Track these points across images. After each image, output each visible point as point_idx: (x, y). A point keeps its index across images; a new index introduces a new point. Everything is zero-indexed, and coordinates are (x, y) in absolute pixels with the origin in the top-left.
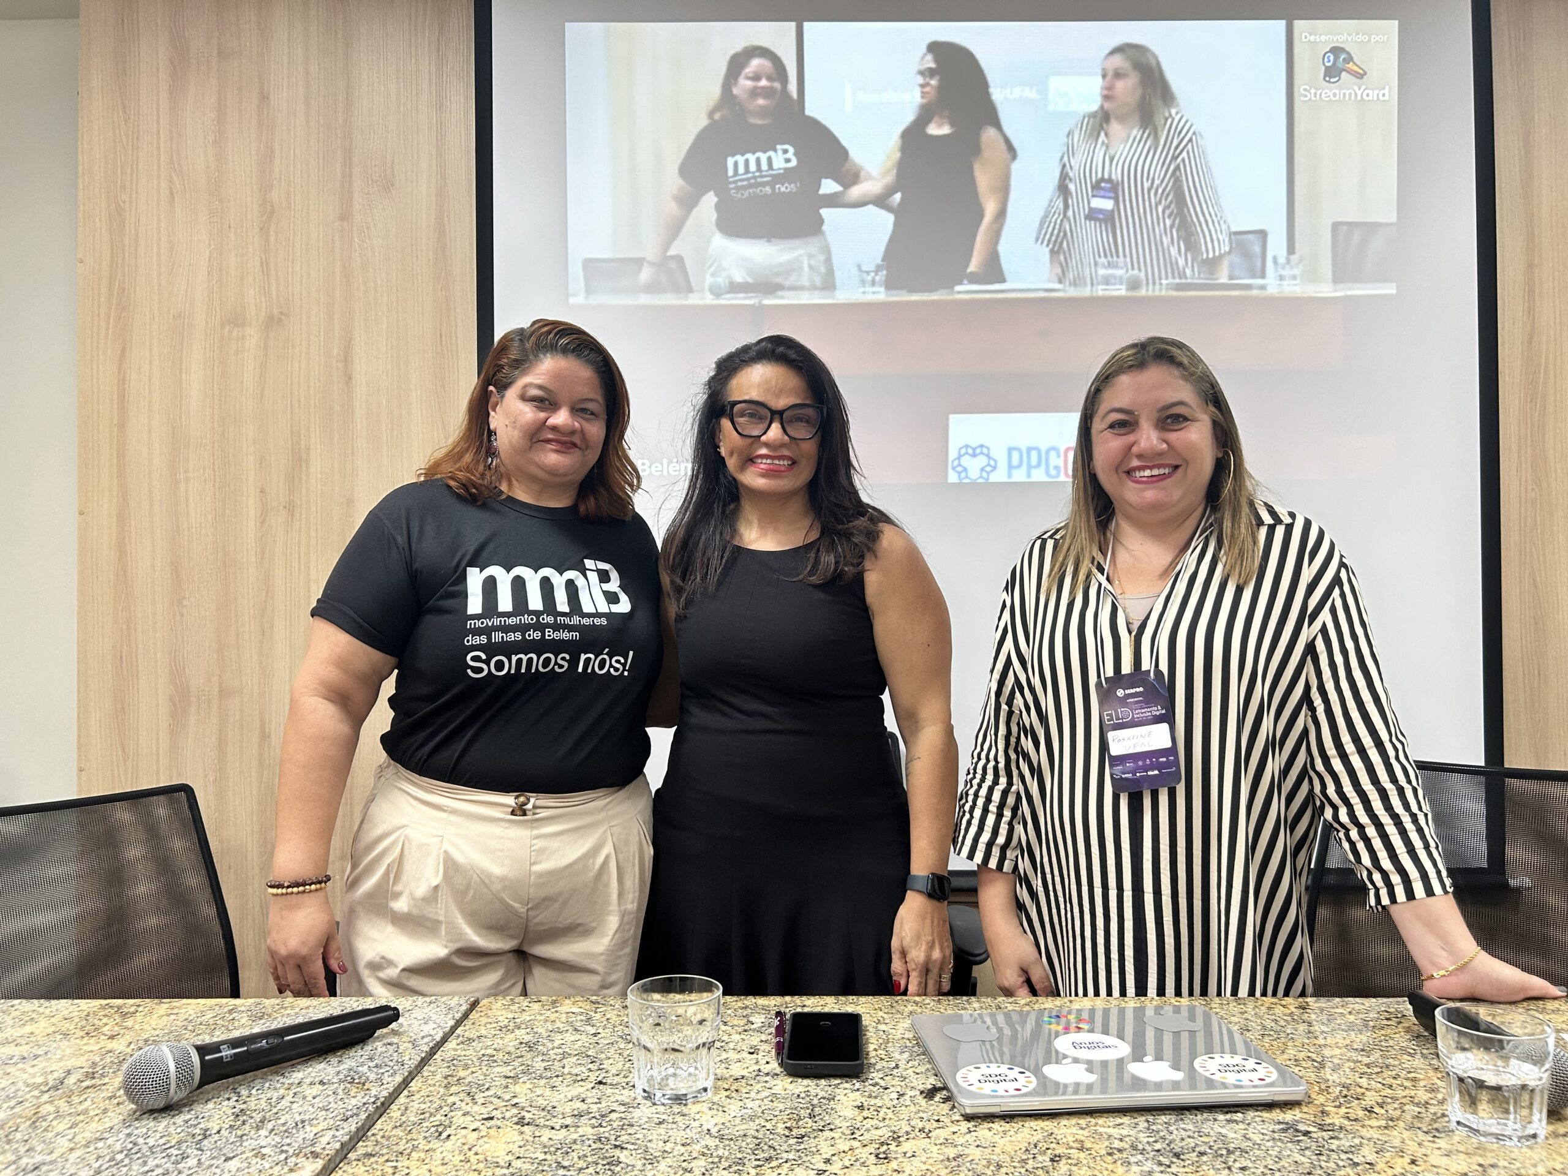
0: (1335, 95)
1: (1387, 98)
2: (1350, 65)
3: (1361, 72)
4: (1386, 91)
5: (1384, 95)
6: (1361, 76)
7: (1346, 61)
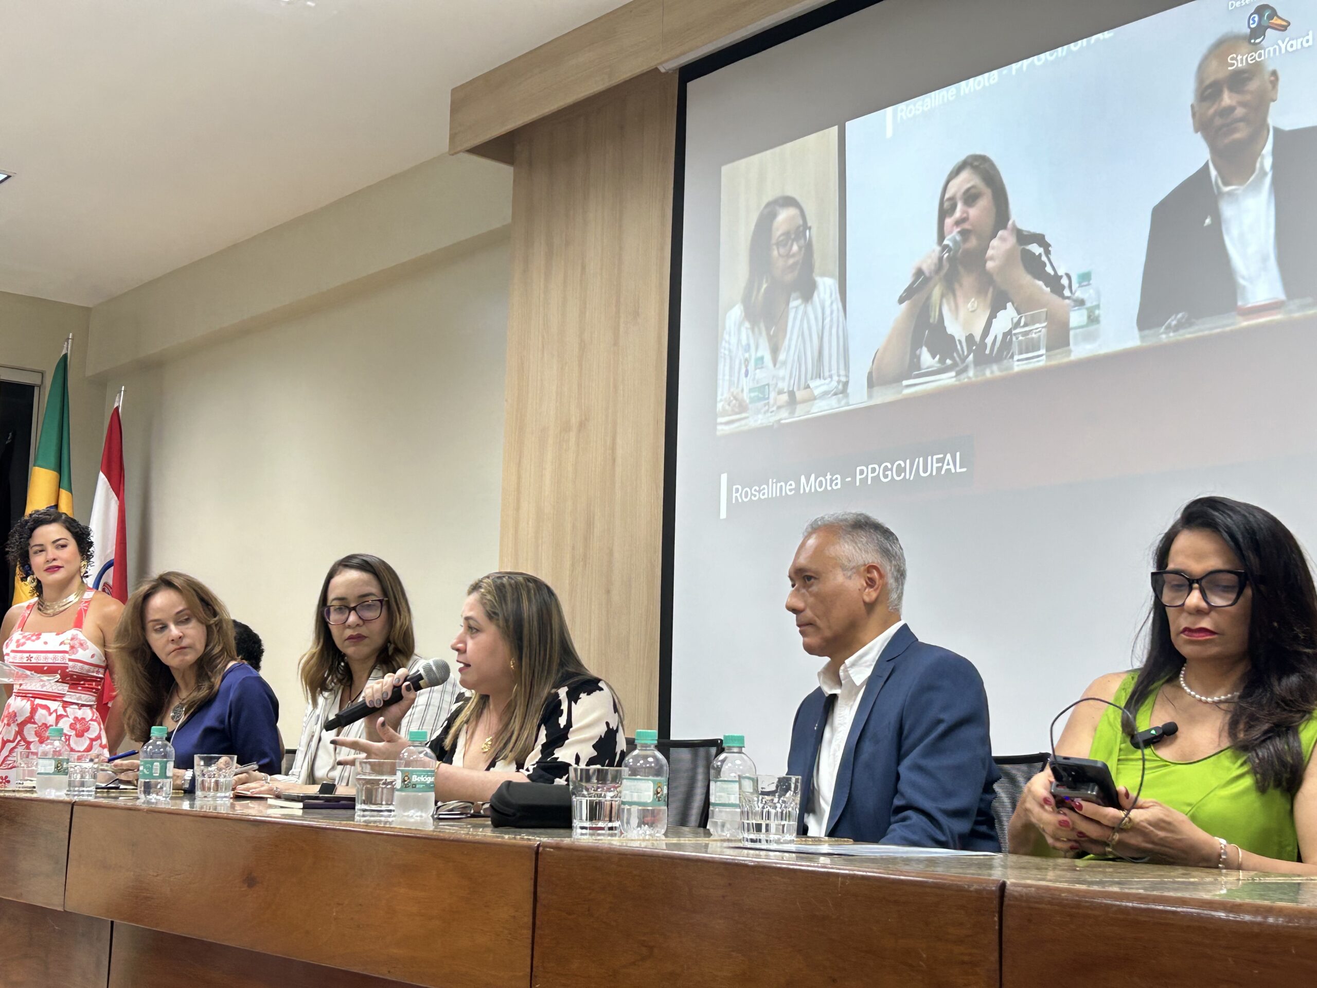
1: (1310, 43)
2: (1275, 21)
3: (1284, 23)
5: (1308, 41)
6: (1283, 28)
7: (1270, 17)
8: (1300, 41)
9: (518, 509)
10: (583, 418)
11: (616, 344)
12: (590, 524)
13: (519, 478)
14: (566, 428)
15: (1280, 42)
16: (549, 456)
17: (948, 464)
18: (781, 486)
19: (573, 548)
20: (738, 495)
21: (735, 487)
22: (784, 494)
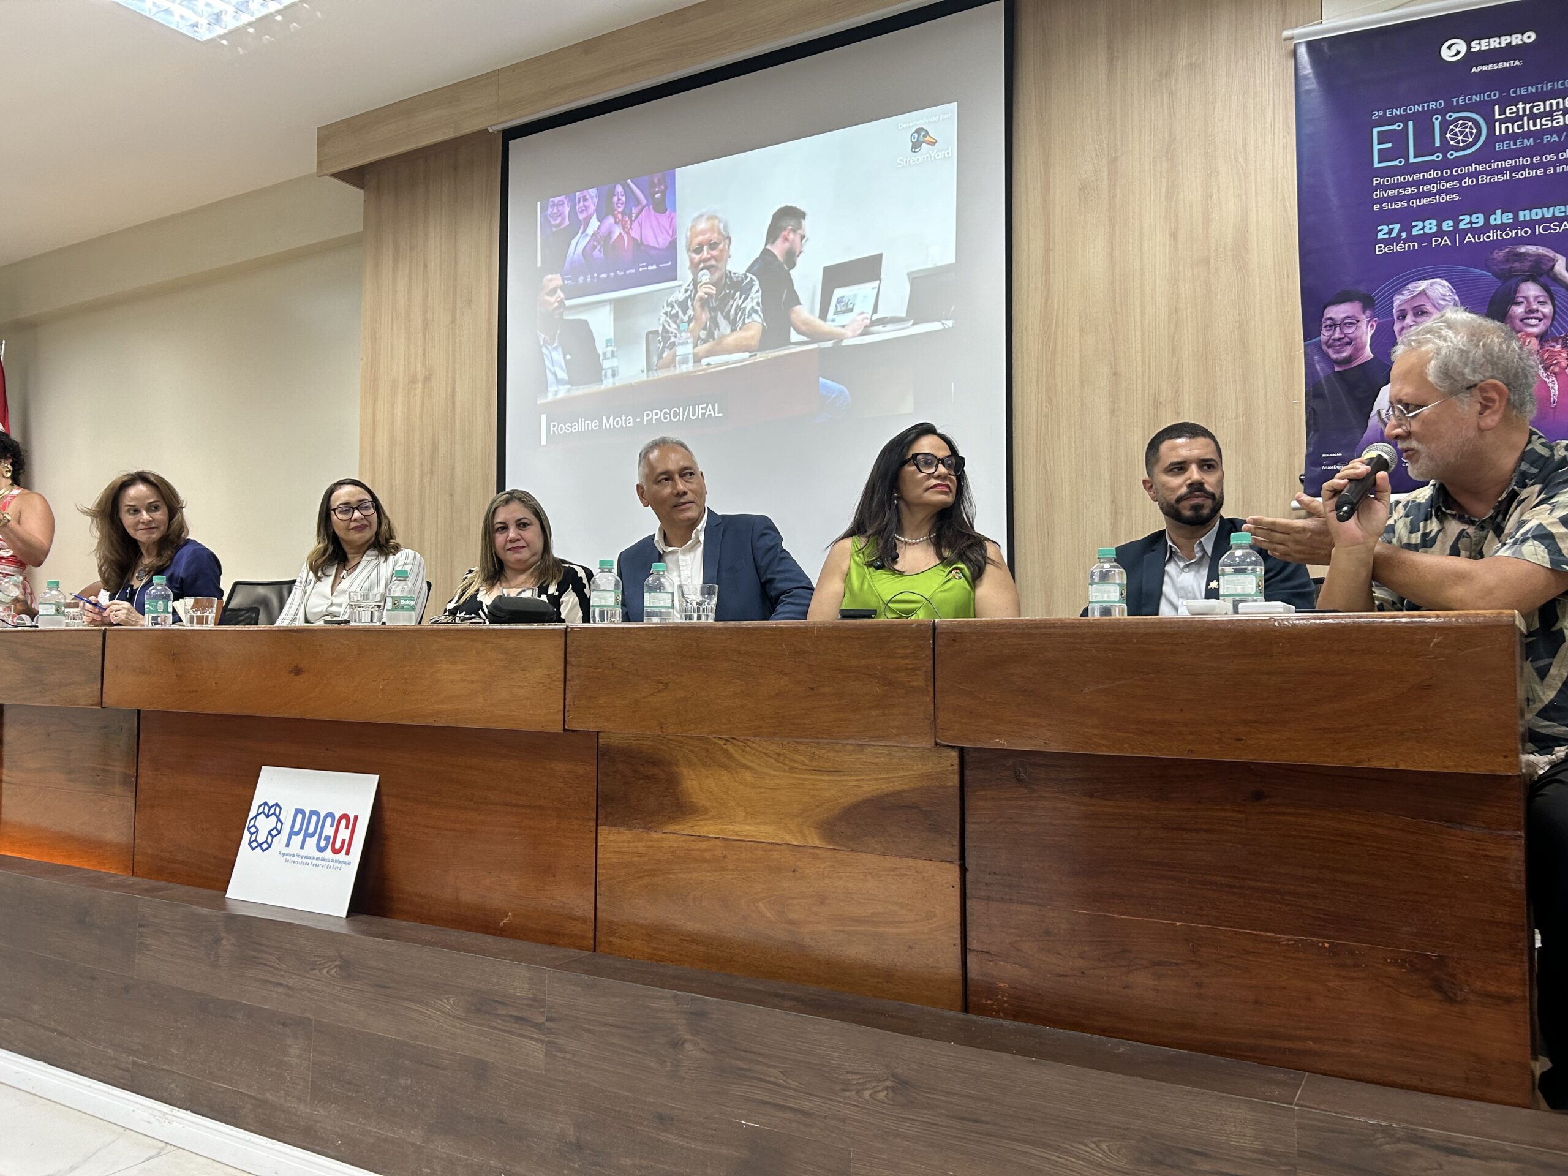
0: (918, 160)
1: (950, 155)
2: (928, 138)
3: (934, 141)
4: (950, 151)
5: (948, 153)
6: (933, 144)
7: (925, 136)
8: (943, 152)
9: (374, 437)
10: (427, 374)
11: (453, 322)
12: (435, 448)
13: (374, 415)
14: (413, 380)
15: (931, 152)
16: (400, 398)
17: (710, 411)
18: (588, 424)
19: (422, 465)
20: (555, 429)
21: (552, 424)
22: (590, 429)
